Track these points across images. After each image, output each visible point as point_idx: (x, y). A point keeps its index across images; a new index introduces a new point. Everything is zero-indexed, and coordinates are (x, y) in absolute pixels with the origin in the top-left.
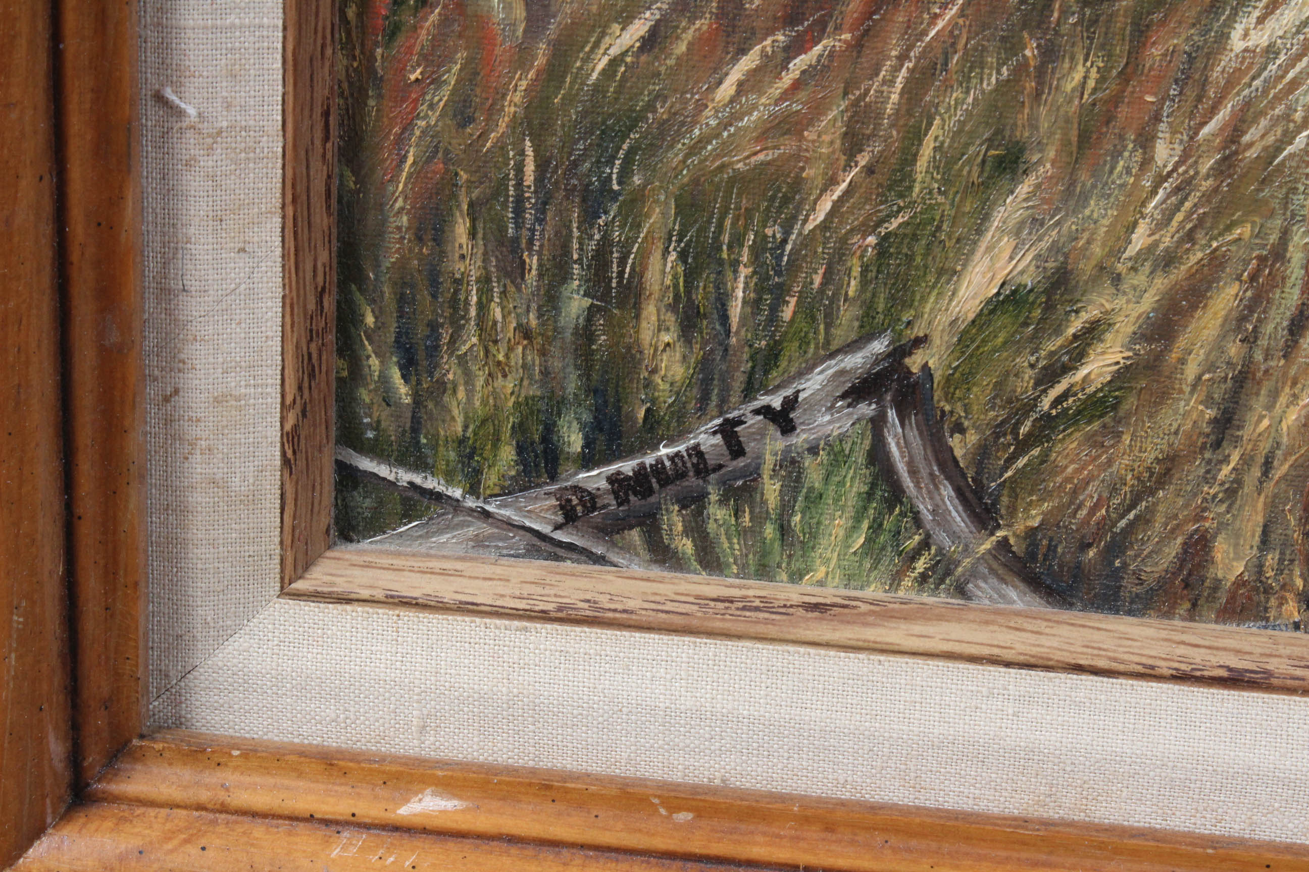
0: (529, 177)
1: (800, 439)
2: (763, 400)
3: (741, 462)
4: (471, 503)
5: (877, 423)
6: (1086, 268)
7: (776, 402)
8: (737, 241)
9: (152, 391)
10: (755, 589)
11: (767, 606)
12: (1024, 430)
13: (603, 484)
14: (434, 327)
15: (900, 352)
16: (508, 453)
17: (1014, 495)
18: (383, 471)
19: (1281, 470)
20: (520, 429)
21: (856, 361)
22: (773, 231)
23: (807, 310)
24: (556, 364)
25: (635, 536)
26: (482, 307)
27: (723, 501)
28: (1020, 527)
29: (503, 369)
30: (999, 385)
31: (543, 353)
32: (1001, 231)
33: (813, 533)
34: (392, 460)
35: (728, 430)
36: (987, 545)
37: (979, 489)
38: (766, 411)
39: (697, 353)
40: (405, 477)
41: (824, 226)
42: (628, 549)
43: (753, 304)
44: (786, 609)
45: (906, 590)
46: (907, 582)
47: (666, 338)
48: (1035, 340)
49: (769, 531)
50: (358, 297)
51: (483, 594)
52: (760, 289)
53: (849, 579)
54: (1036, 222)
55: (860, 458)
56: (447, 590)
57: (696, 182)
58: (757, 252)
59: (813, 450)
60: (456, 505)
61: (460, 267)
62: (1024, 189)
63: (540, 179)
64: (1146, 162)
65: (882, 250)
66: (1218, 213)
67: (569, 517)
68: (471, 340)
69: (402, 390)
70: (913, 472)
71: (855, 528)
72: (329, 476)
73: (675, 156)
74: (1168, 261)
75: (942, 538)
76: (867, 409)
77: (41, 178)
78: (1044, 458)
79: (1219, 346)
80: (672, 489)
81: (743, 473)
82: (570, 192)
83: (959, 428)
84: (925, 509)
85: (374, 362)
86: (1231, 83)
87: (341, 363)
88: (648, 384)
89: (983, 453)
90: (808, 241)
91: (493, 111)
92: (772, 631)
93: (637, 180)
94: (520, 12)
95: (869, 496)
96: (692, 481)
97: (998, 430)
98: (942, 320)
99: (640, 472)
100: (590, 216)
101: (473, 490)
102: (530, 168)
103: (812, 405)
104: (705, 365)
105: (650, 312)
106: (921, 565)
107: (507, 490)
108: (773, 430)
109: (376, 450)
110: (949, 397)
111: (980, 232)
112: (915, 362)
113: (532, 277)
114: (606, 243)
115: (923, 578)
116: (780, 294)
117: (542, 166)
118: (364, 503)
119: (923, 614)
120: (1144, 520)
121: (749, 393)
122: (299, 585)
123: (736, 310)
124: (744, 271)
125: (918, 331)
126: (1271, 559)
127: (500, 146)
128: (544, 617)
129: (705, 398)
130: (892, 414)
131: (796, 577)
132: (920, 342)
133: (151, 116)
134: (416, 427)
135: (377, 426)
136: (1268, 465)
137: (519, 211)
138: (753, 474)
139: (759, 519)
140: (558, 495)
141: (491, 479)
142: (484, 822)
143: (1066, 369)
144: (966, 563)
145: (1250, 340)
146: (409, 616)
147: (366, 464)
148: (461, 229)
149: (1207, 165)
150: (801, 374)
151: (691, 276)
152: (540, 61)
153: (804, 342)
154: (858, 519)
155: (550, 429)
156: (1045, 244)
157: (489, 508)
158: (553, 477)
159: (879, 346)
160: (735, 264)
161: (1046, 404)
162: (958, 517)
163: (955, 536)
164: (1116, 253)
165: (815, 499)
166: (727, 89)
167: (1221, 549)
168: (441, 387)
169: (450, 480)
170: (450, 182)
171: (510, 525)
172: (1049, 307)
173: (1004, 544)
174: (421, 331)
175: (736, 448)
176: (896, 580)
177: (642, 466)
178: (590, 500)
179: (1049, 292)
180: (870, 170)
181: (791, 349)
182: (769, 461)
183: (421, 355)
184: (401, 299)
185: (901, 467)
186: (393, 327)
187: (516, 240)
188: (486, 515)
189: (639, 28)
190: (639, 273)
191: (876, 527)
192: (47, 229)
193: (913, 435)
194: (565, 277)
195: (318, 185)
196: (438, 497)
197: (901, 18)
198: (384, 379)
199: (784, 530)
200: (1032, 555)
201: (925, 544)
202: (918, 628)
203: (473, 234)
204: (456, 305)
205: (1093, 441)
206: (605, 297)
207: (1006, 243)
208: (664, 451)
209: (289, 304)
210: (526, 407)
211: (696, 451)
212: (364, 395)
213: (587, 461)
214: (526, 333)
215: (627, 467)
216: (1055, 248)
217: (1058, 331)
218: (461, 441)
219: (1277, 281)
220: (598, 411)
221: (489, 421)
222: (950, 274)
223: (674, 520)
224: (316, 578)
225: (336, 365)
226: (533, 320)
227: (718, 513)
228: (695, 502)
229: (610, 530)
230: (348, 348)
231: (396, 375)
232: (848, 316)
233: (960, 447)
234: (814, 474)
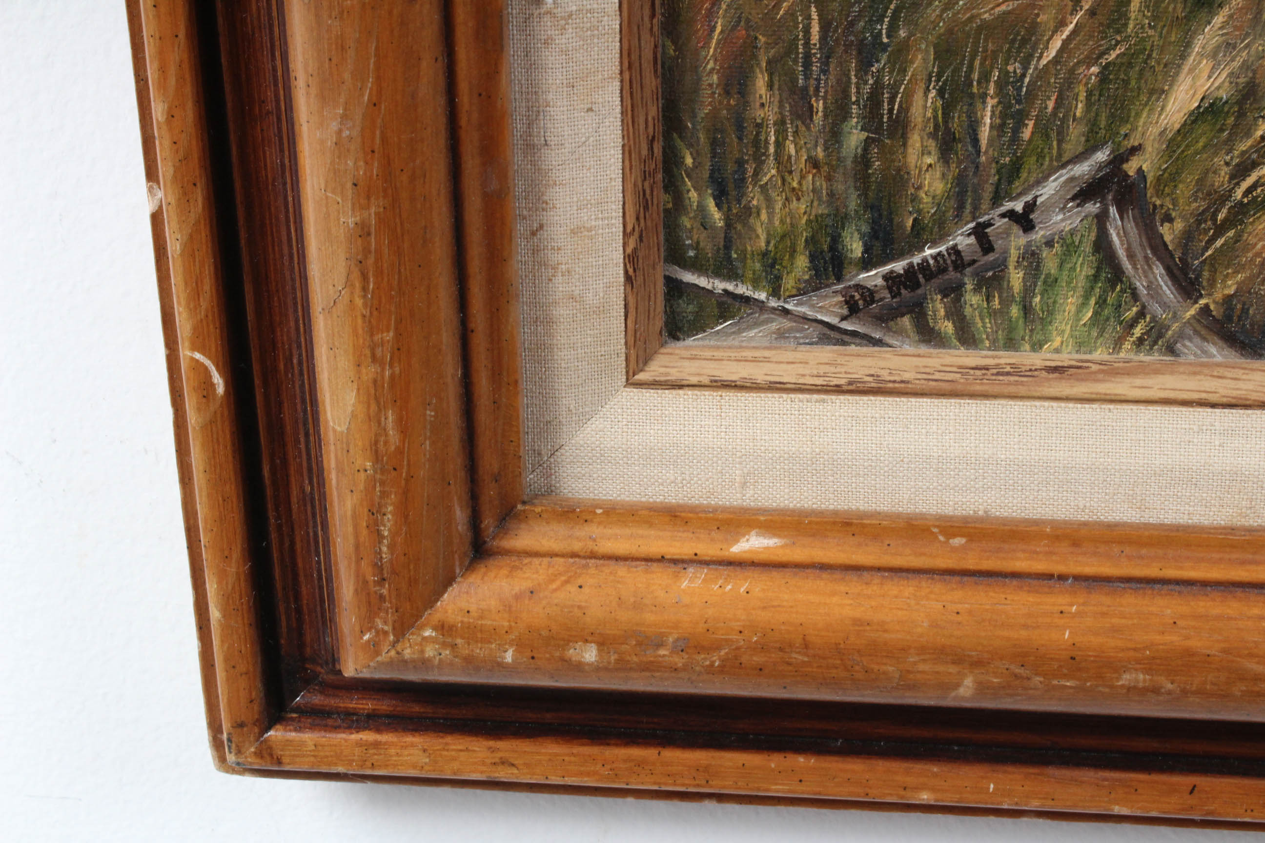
0: (815, 37)
1: (1039, 235)
2: (1008, 205)
3: (991, 257)
4: (773, 303)
5: (1101, 218)
7: (1019, 206)
8: (985, 77)
9: (521, 228)
10: (1006, 358)
11: (1016, 371)
12: (1220, 217)
13: (880, 282)
14: (740, 163)
15: (1119, 159)
16: (802, 262)
17: (1214, 271)
18: (703, 282)
20: (811, 241)
21: (1083, 169)
22: (1014, 67)
23: (1043, 130)
24: (840, 187)
25: (906, 321)
26: (779, 145)
27: (977, 289)
28: (1218, 296)
29: (797, 194)
30: (1200, 182)
31: (829, 179)
32: (1201, 55)
33: (1050, 311)
34: (710, 273)
35: (980, 232)
36: (1192, 312)
37: (1185, 266)
38: (1011, 215)
39: (954, 171)
40: (720, 285)
41: (1056, 61)
42: (900, 332)
43: (998, 128)
44: (1031, 372)
45: (1127, 352)
46: (1127, 345)
47: (929, 160)
48: (1229, 143)
49: (1015, 311)
50: (679, 143)
51: (788, 375)
52: (1004, 116)
53: (1080, 346)
54: (1229, 46)
55: (1088, 247)
56: (759, 373)
57: (950, 31)
58: (1001, 86)
59: (1050, 244)
60: (761, 305)
61: (760, 114)
62: (1218, 20)
63: (823, 38)
65: (1103, 78)
67: (853, 310)
68: (771, 171)
69: (716, 216)
70: (1131, 256)
71: (1084, 305)
72: (661, 287)
73: (933, 11)
75: (1156, 308)
76: (1092, 208)
77: (436, 59)
78: (1237, 239)
80: (935, 282)
81: (992, 266)
82: (848, 46)
83: (1168, 218)
84: (1141, 286)
85: (693, 195)
87: (667, 197)
88: (915, 199)
89: (1188, 237)
90: (1042, 74)
92: (1022, 390)
93: (902, 33)
95: (1096, 278)
96: (952, 274)
97: (1200, 218)
98: (1153, 131)
99: (910, 270)
100: (865, 65)
101: (775, 293)
102: (815, 29)
103: (1049, 206)
104: (960, 181)
105: (915, 140)
106: (1138, 331)
107: (801, 292)
108: (1016, 229)
109: (696, 266)
110: (1159, 193)
111: (1183, 57)
112: (1131, 167)
113: (818, 118)
114: (878, 87)
115: (1140, 341)
116: (1020, 119)
117: (825, 27)
118: (687, 308)
119: (1142, 370)
121: (996, 200)
122: (641, 376)
123: (985, 133)
124: (991, 102)
125: (1134, 142)
127: (791, 14)
128: (838, 390)
129: (961, 207)
130: (1113, 211)
131: (1037, 346)
132: (1135, 150)
134: (728, 245)
135: (697, 247)
137: (807, 64)
138: (1001, 266)
139: (1006, 303)
140: (844, 292)
141: (789, 283)
142: (799, 554)
143: (1255, 165)
144: (1175, 326)
146: (729, 396)
147: (689, 277)
148: (761, 83)
150: (1038, 183)
151: (947, 109)
153: (1041, 157)
154: (1086, 297)
155: (836, 240)
156: (1236, 64)
157: (788, 307)
158: (839, 278)
159: (1102, 156)
160: (984, 96)
161: (1239, 194)
162: (1168, 291)
163: (1165, 306)
165: (1051, 283)
168: (748, 211)
169: (756, 287)
170: (751, 45)
171: (805, 319)
172: (1241, 114)
173: (1206, 309)
174: (731, 167)
175: (986, 245)
176: (1118, 344)
177: (911, 265)
178: (869, 295)
179: (1241, 103)
180: (1092, 12)
181: (1031, 162)
182: (1014, 255)
183: (731, 186)
184: (714, 143)
185: (1121, 253)
186: (708, 165)
187: (805, 89)
188: (786, 312)
190: (905, 109)
191: (1102, 303)
192: (442, 100)
193: (1131, 226)
194: (845, 115)
195: (648, 54)
196: (746, 300)
198: (701, 208)
199: (1027, 309)
200: (1228, 318)
201: (1141, 314)
202: (1138, 382)
203: (770, 86)
204: (758, 145)
206: (878, 130)
207: (1205, 65)
208: (928, 252)
209: (627, 151)
210: (816, 224)
211: (955, 250)
212: (686, 222)
213: (867, 264)
214: (814, 163)
215: (898, 266)
216: (1245, 66)
217: (1248, 134)
218: (765, 254)
220: (874, 223)
221: (787, 237)
222: (1159, 93)
223: (937, 307)
224: (654, 370)
225: (663, 199)
226: (820, 153)
227: (973, 299)
228: (954, 291)
229: (886, 318)
230: (672, 185)
231: (711, 204)
232: (1076, 133)
233: (1169, 233)
234: (1050, 262)
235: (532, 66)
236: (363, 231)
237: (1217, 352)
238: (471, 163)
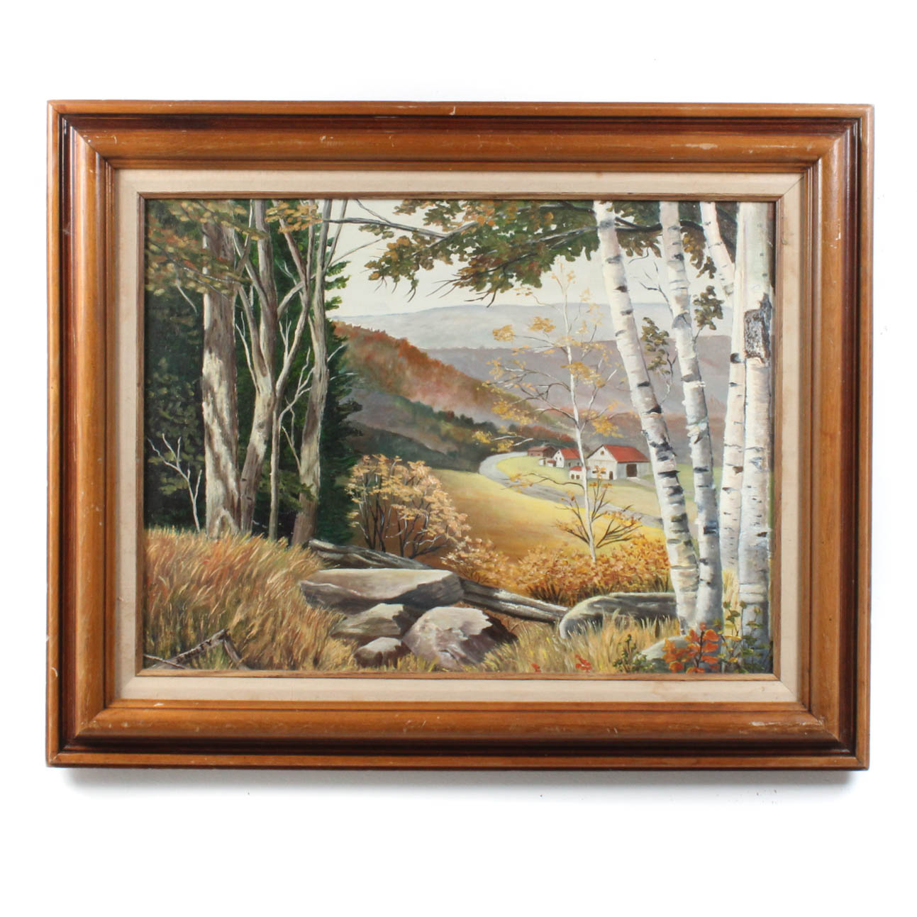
1: (212, 646)
2: (206, 641)
4: (164, 661)
5: (223, 643)
6: (251, 617)
7: (208, 641)
8: (201, 617)
9: (117, 643)
10: (207, 670)
11: (209, 672)
12: (244, 642)
13: (183, 656)
14: (157, 634)
15: (225, 632)
16: (169, 652)
17: (244, 652)
18: (150, 657)
19: (282, 645)
20: (171, 648)
21: (220, 633)
22: (206, 615)
23: (212, 626)
24: (176, 638)
25: (189, 664)
26: (165, 630)
27: (201, 657)
28: (245, 657)
29: (168, 639)
30: (240, 635)
31: (174, 636)
32: (239, 612)
33: (215, 661)
34: (152, 655)
35: (201, 646)
36: (241, 661)
37: (239, 652)
39: (196, 634)
40: (154, 658)
41: (214, 613)
42: (187, 666)
43: (204, 626)
44: (211, 673)
47: (192, 632)
48: (245, 628)
49: (209, 662)
50: (146, 629)
51: (166, 674)
52: (205, 623)
53: (221, 668)
54: (243, 610)
55: (221, 648)
56: (161, 674)
57: (195, 608)
58: (204, 618)
59: (214, 648)
60: (161, 661)
61: (161, 624)
62: (241, 605)
64: (258, 600)
65: (222, 616)
66: (269, 607)
67: (179, 662)
68: (163, 635)
69: (153, 644)
70: (229, 650)
71: (221, 660)
72: (142, 658)
73: (192, 605)
74: (263, 614)
75: (234, 660)
76: (222, 641)
78: (248, 646)
79: (271, 627)
80: (194, 656)
82: (177, 611)
83: (235, 643)
84: (231, 656)
85: (148, 640)
86: (268, 588)
88: (189, 640)
89: (239, 646)
90: (211, 616)
91: (165, 599)
92: (209, 676)
93: (186, 608)
94: (169, 585)
95: (223, 654)
96: (197, 654)
97: (241, 642)
98: (231, 626)
100: (180, 614)
101: (164, 658)
102: (171, 608)
103: (214, 641)
104: (198, 636)
105: (189, 628)
106: (231, 665)
107: (169, 658)
108: (208, 645)
109: (149, 654)
110: (233, 638)
111: (236, 612)
112: (228, 633)
113: (172, 624)
114: (182, 618)
115: (232, 668)
116: (208, 624)
117: (173, 608)
118: (148, 662)
119: (232, 672)
120: (263, 655)
121: (205, 639)
122: (138, 675)
123: (202, 627)
125: (228, 628)
126: (282, 659)
127: (167, 605)
128: (175, 676)
129: (198, 641)
130: (225, 641)
131: (213, 668)
132: (229, 630)
133: (117, 602)
134: (155, 649)
135: (149, 650)
136: (280, 645)
137: (170, 614)
138: (205, 652)
139: (207, 660)
140: (177, 658)
141: (166, 657)
142: (167, 706)
143: (250, 632)
144: (238, 664)
145: (275, 625)
146: (153, 678)
147: (148, 656)
148: (161, 617)
149: (266, 600)
150: (212, 636)
151: (195, 622)
152: (172, 592)
153: (212, 631)
154: (221, 658)
155: (175, 648)
156: (245, 613)
157: (167, 661)
158: (176, 656)
159: (223, 631)
160: (201, 620)
161: (247, 638)
162: (236, 657)
163: (236, 660)
164: (255, 613)
165: (215, 656)
166: (198, 594)
167: (275, 658)
168: (159, 643)
169: (160, 657)
170: (159, 611)
171: (169, 664)
172: (246, 623)
173: (243, 660)
175: (203, 648)
176: (228, 667)
177: (189, 653)
178: (182, 659)
179: (246, 621)
180: (220, 604)
181: (210, 632)
182: (208, 650)
183: (156, 638)
184: (153, 629)
185: (227, 649)
186: (151, 634)
187: (169, 619)
188: (166, 663)
189: (185, 586)
190: (187, 622)
191: (224, 659)
193: (229, 644)
194: (176, 624)
195: (141, 612)
196: (158, 661)
197: (222, 582)
199: (211, 661)
200: (247, 662)
201: (231, 662)
202: (231, 674)
203: (163, 618)
204: (161, 631)
205: (255, 643)
206: (182, 626)
207: (240, 614)
208: (192, 650)
209: (136, 630)
210: (171, 645)
211: (197, 649)
212: (147, 645)
213: (181, 653)
214: (171, 633)
215: (187, 653)
217: (248, 627)
218: (162, 651)
219: (278, 616)
220: (182, 645)
221: (166, 648)
222: (232, 619)
223: (194, 661)
224: (141, 673)
225: (143, 640)
226: (172, 631)
227: (201, 659)
228: (197, 658)
229: (185, 663)
230: (145, 638)
231: (152, 641)
232: (218, 626)
233: (236, 645)
234: (214, 651)
235: (120, 613)
236: (88, 639)
237: (246, 669)
238: (108, 630)
